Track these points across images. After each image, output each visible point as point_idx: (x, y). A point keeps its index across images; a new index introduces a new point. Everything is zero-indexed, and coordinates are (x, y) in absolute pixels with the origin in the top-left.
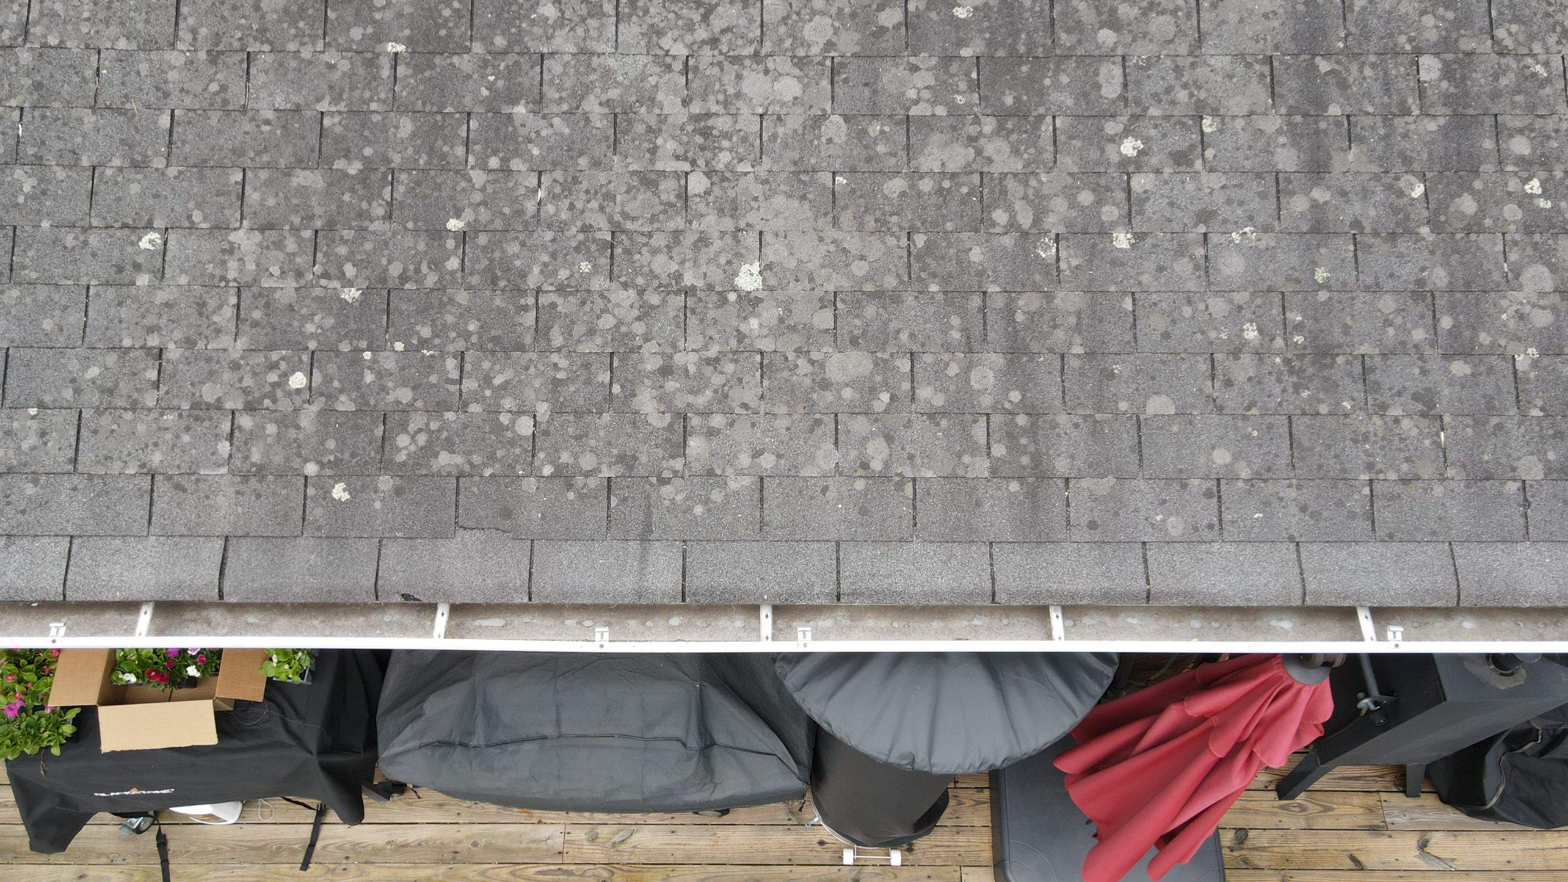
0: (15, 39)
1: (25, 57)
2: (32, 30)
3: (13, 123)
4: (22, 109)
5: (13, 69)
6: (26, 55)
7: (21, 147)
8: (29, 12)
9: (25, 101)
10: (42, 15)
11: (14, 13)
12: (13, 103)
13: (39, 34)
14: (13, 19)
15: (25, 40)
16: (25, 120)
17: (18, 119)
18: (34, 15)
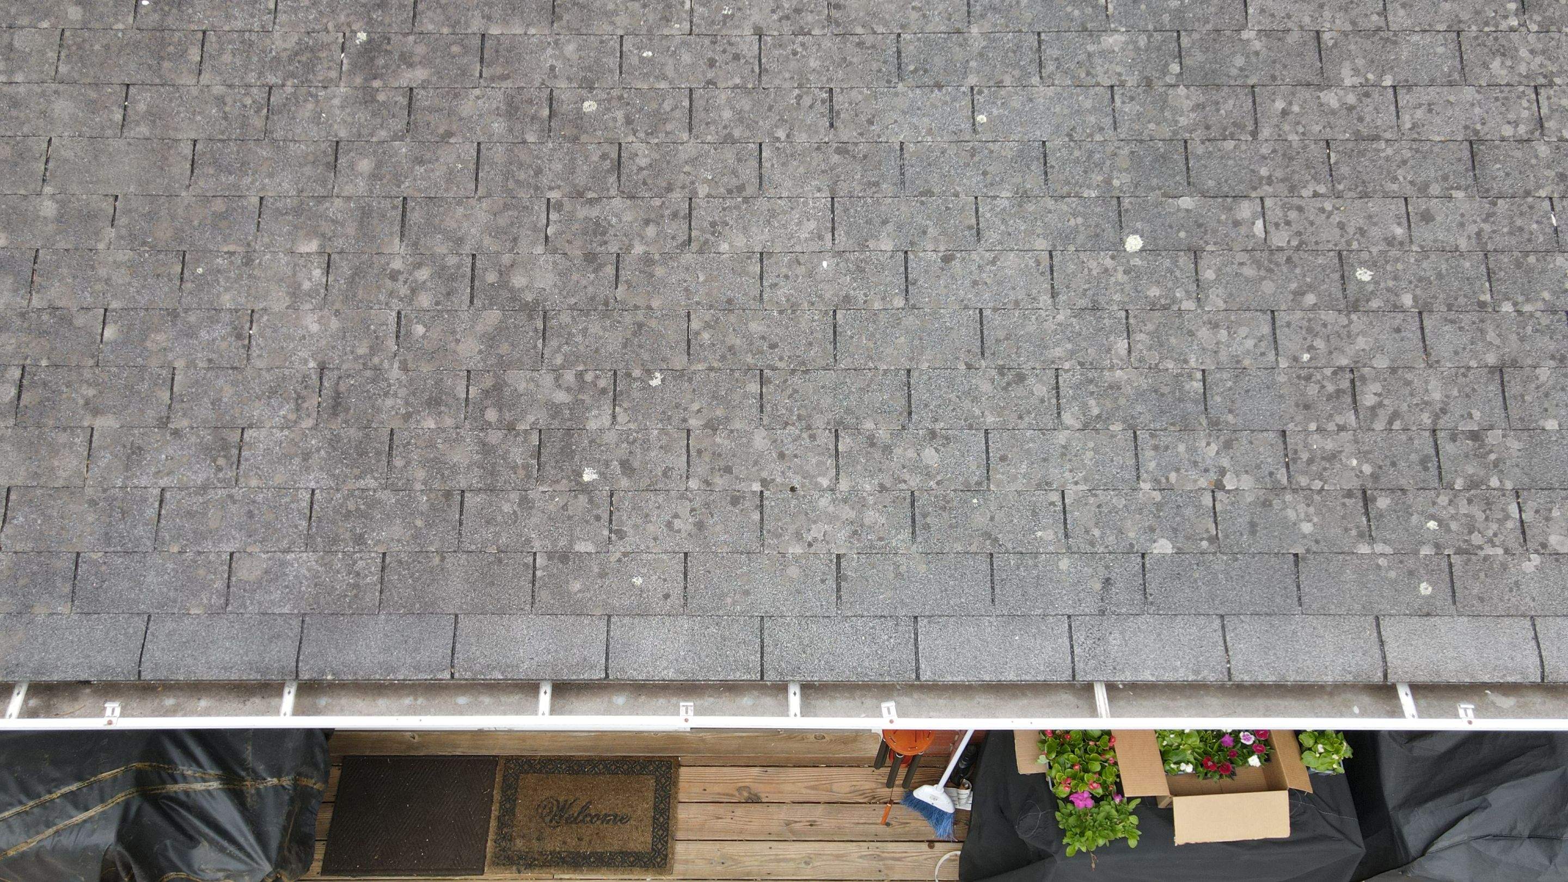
0: (1532, 133)
1: (1543, 150)
2: (1546, 125)
3: (1546, 213)
4: (1551, 199)
5: (1534, 161)
6: (1543, 148)
7: (1560, 235)
8: (1539, 108)
9: (1553, 192)
10: (1552, 111)
11: (1524, 109)
12: (1543, 193)
13: (1554, 129)
14: (1525, 114)
15: (1542, 134)
16: (1557, 209)
17: (1550, 208)
18: (1544, 111)
